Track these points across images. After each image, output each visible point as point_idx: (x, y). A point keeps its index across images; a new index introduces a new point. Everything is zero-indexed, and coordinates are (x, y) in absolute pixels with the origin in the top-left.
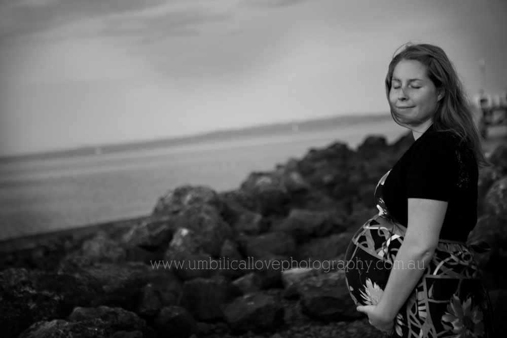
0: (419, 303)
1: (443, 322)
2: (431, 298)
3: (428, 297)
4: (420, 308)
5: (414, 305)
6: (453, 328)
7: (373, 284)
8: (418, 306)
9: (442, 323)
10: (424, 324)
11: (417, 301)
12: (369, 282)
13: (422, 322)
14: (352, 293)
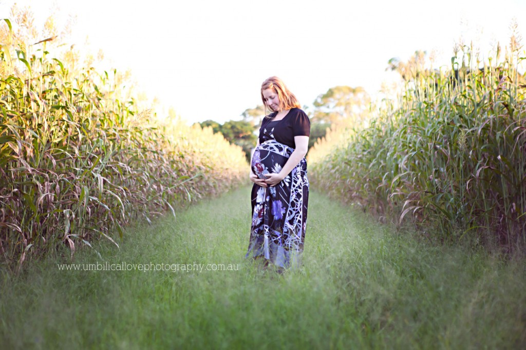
7: (279, 165)
12: (277, 165)
14: (267, 170)
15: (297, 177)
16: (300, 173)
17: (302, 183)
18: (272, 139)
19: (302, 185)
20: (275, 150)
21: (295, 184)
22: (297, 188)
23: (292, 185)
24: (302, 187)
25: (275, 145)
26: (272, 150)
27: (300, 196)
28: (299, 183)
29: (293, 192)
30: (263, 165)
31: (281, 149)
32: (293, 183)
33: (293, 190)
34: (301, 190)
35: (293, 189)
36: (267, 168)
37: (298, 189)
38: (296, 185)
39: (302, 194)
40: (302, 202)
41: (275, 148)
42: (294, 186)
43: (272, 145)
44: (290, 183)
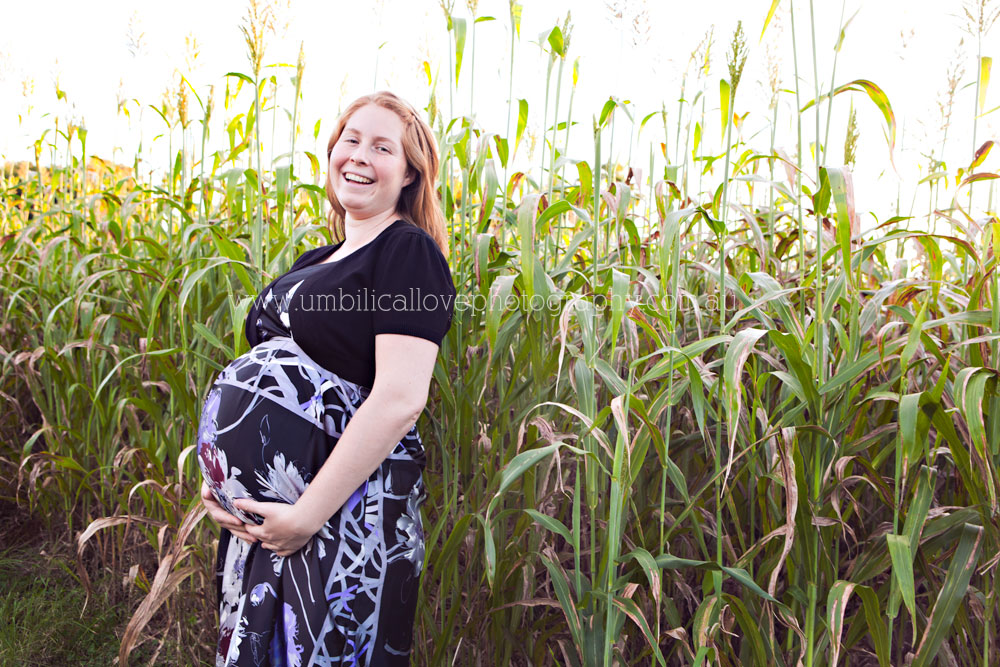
0: (369, 501)
1: (398, 529)
2: (388, 492)
3: (384, 491)
4: (369, 509)
5: (360, 504)
6: (408, 538)
7: (287, 464)
8: (366, 505)
9: (397, 532)
10: (370, 536)
11: (366, 497)
12: (279, 460)
13: (367, 533)
14: (238, 478)
15: (361, 524)
16: (379, 507)
17: (383, 553)
18: (285, 332)
19: (385, 562)
20: (279, 394)
21: (350, 554)
22: (358, 570)
23: (339, 558)
24: (383, 570)
25: (287, 369)
26: (265, 393)
27: (371, 606)
28: (366, 550)
29: (337, 587)
30: (222, 457)
31: (305, 391)
32: (344, 548)
33: (341, 577)
34: (379, 583)
35: (339, 573)
36: (236, 471)
37: (362, 577)
38: (358, 561)
39: (377, 599)
40: (374, 633)
41: (285, 384)
42: (346, 562)
43: (274, 367)
44: (332, 547)
